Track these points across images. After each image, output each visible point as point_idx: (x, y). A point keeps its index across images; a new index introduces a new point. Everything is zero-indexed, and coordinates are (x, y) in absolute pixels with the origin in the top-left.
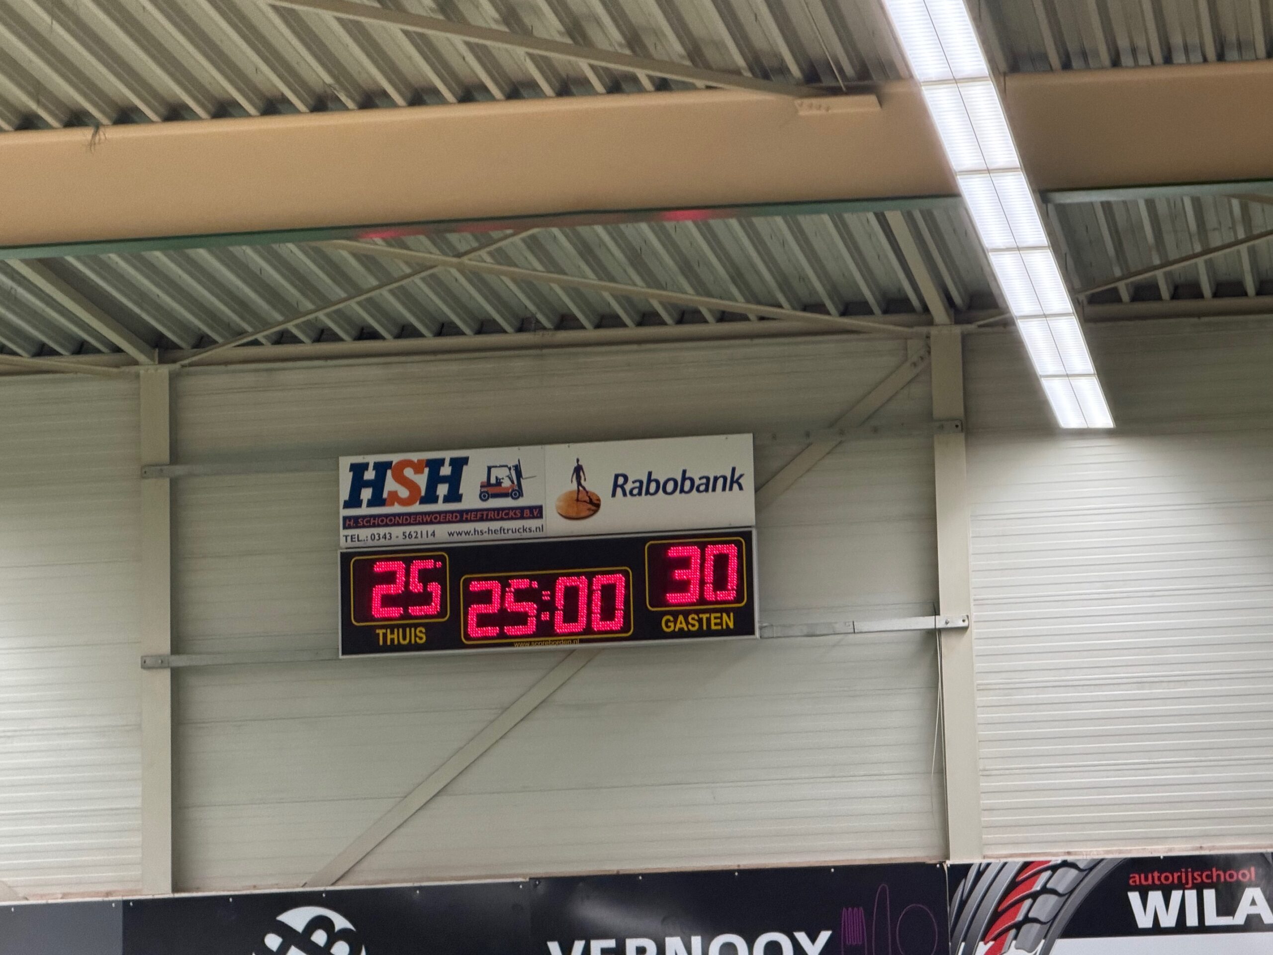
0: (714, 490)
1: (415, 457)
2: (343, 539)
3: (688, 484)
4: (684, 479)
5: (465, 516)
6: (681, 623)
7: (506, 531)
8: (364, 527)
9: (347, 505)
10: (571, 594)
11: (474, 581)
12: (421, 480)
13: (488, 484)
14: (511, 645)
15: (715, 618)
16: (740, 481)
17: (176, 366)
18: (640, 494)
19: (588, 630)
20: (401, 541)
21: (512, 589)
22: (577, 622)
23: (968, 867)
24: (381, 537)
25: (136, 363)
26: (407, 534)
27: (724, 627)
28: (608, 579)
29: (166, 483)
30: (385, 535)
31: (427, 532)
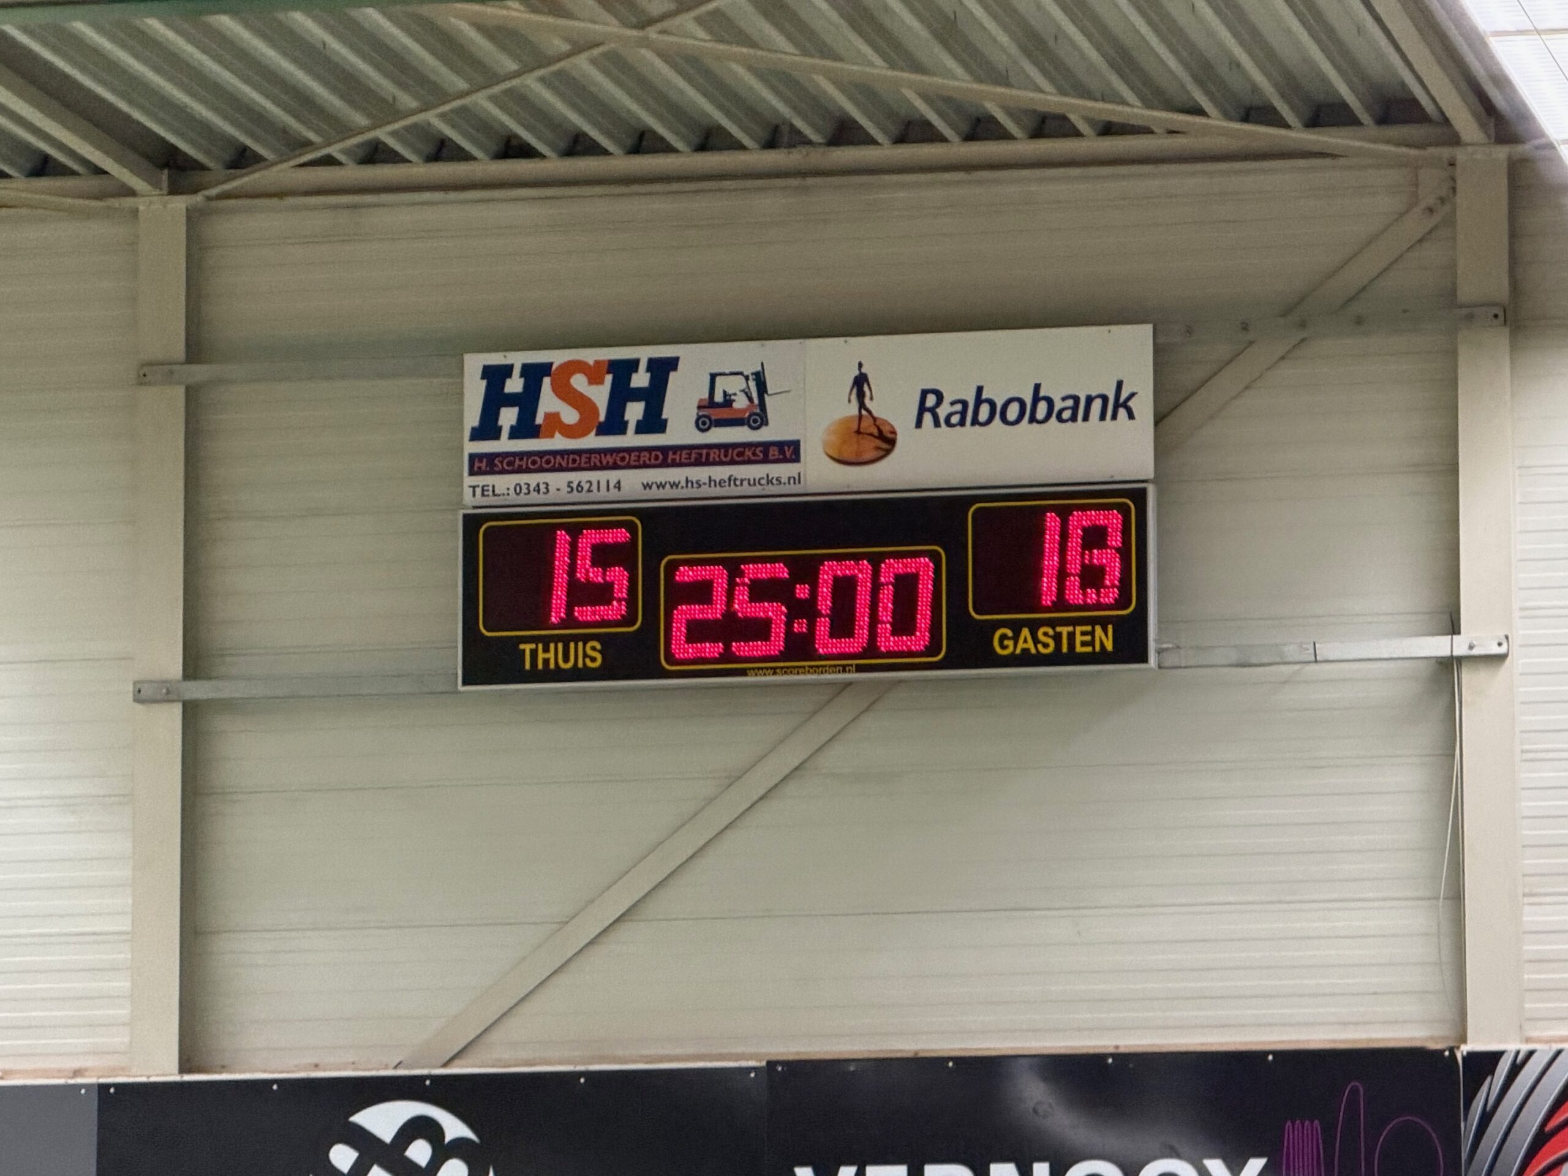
0: (1086, 418)
1: (591, 356)
2: (468, 492)
3: (1042, 409)
4: (1036, 399)
5: (671, 456)
6: (1025, 641)
7: (738, 483)
8: (503, 472)
9: (478, 434)
10: (844, 589)
11: (683, 566)
12: (600, 395)
13: (711, 403)
14: (743, 673)
15: (1083, 633)
16: (1130, 403)
17: (198, 199)
18: (962, 423)
19: (871, 650)
20: (564, 496)
21: (746, 580)
22: (854, 638)
23: (1495, 1057)
24: (531, 488)
25: (131, 193)
26: (574, 485)
27: (1098, 648)
28: (905, 566)
29: (180, 392)
30: (538, 485)
31: (608, 482)
